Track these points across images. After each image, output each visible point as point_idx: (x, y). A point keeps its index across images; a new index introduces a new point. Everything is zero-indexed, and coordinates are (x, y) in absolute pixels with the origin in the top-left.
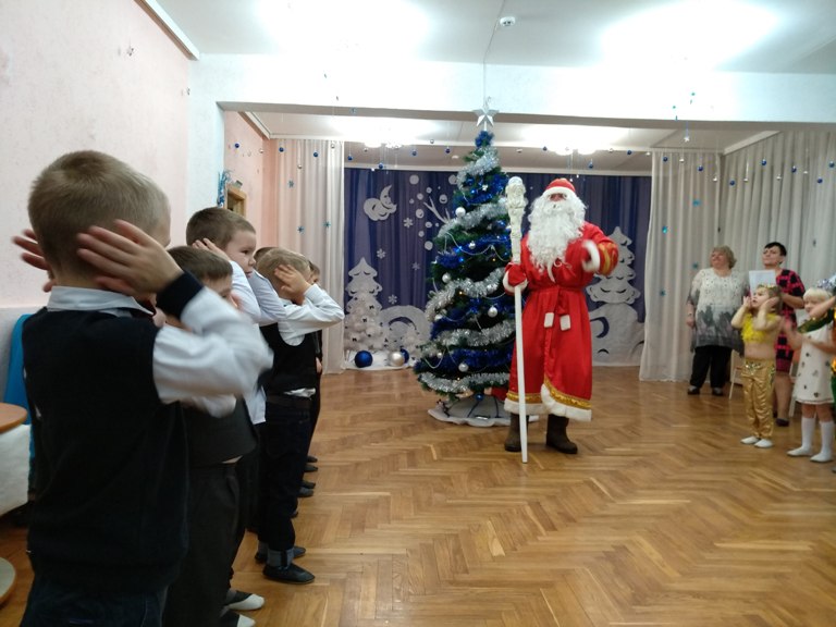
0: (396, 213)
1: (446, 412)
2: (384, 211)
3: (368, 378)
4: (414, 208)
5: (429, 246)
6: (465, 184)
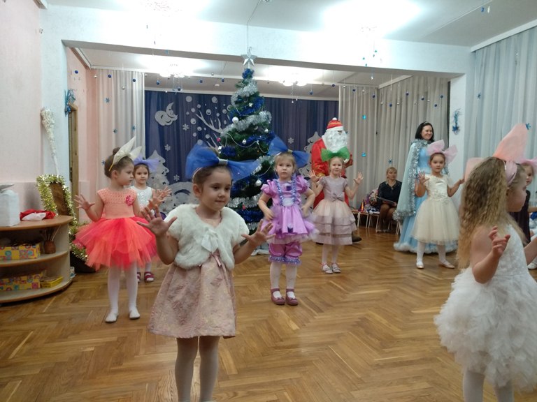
0: (177, 121)
2: (169, 119)
4: (188, 118)
6: (236, 102)
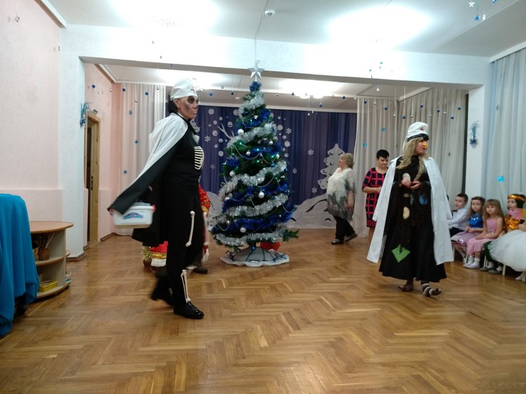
0: (200, 133)
1: (232, 258)
4: (211, 130)
5: (221, 154)
6: (243, 115)
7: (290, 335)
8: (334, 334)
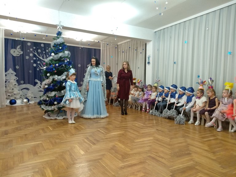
1: (49, 116)
2: (18, 53)
3: (15, 108)
5: (35, 65)
6: (53, 46)
7: (92, 147)
8: (111, 144)
